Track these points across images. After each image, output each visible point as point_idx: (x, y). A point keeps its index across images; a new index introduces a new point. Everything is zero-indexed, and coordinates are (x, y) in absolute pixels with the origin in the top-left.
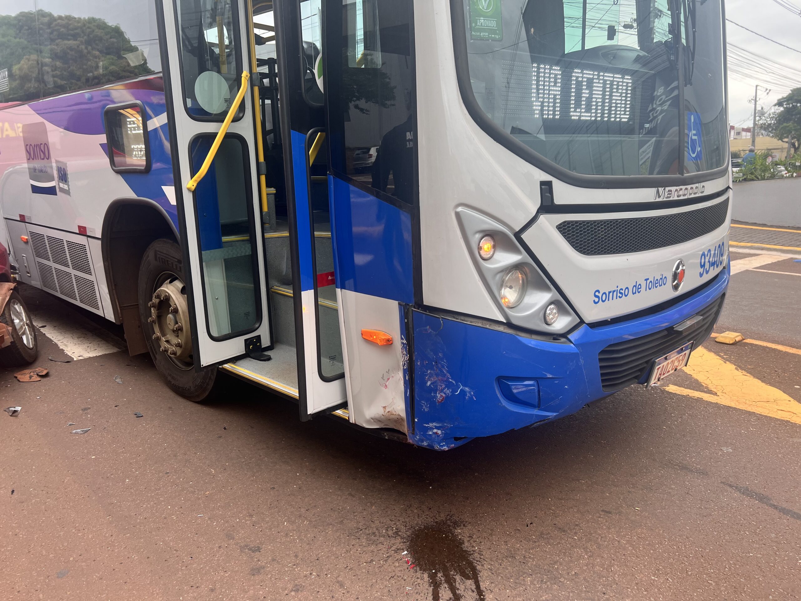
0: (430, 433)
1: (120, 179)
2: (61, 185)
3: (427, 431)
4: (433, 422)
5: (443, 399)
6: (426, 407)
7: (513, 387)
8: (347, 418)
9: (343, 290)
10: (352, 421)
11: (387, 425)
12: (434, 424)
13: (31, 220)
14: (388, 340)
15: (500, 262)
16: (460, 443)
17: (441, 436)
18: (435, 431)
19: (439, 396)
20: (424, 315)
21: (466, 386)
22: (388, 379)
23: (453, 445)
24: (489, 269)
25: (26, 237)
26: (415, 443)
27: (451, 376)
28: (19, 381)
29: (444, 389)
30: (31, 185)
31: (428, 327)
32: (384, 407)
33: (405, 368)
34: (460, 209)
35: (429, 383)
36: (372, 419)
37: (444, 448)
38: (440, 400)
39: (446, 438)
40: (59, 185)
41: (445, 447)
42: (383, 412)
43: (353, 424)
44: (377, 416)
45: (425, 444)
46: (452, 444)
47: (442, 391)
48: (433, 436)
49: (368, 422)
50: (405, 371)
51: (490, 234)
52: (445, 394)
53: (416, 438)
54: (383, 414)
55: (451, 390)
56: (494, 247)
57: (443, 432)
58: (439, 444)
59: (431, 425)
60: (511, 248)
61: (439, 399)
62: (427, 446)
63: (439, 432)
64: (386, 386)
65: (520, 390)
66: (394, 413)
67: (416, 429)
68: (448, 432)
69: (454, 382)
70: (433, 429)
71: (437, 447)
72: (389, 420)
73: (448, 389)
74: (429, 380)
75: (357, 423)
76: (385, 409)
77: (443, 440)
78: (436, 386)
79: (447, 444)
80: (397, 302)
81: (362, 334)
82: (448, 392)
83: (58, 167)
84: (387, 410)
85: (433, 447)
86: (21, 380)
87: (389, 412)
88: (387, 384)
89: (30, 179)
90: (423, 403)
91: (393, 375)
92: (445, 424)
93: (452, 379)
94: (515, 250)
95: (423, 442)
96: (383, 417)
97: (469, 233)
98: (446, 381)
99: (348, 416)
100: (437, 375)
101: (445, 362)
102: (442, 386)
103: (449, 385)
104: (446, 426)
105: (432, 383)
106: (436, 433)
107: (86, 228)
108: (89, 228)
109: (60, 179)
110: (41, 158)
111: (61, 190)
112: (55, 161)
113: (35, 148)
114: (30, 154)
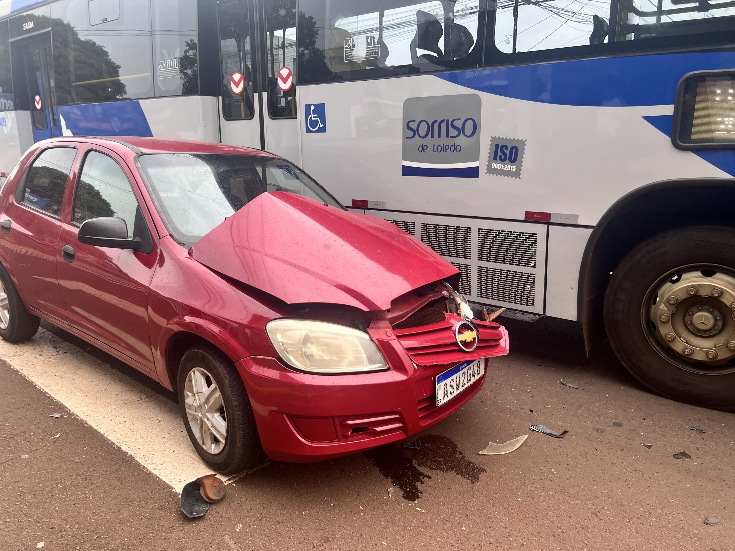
2: (496, 166)
13: (385, 207)
30: (403, 166)
40: (489, 165)
83: (497, 145)
89: (403, 160)
107: (549, 214)
108: (561, 214)
109: (495, 159)
110: (447, 136)
111: (490, 171)
112: (491, 139)
113: (436, 125)
114: (415, 132)
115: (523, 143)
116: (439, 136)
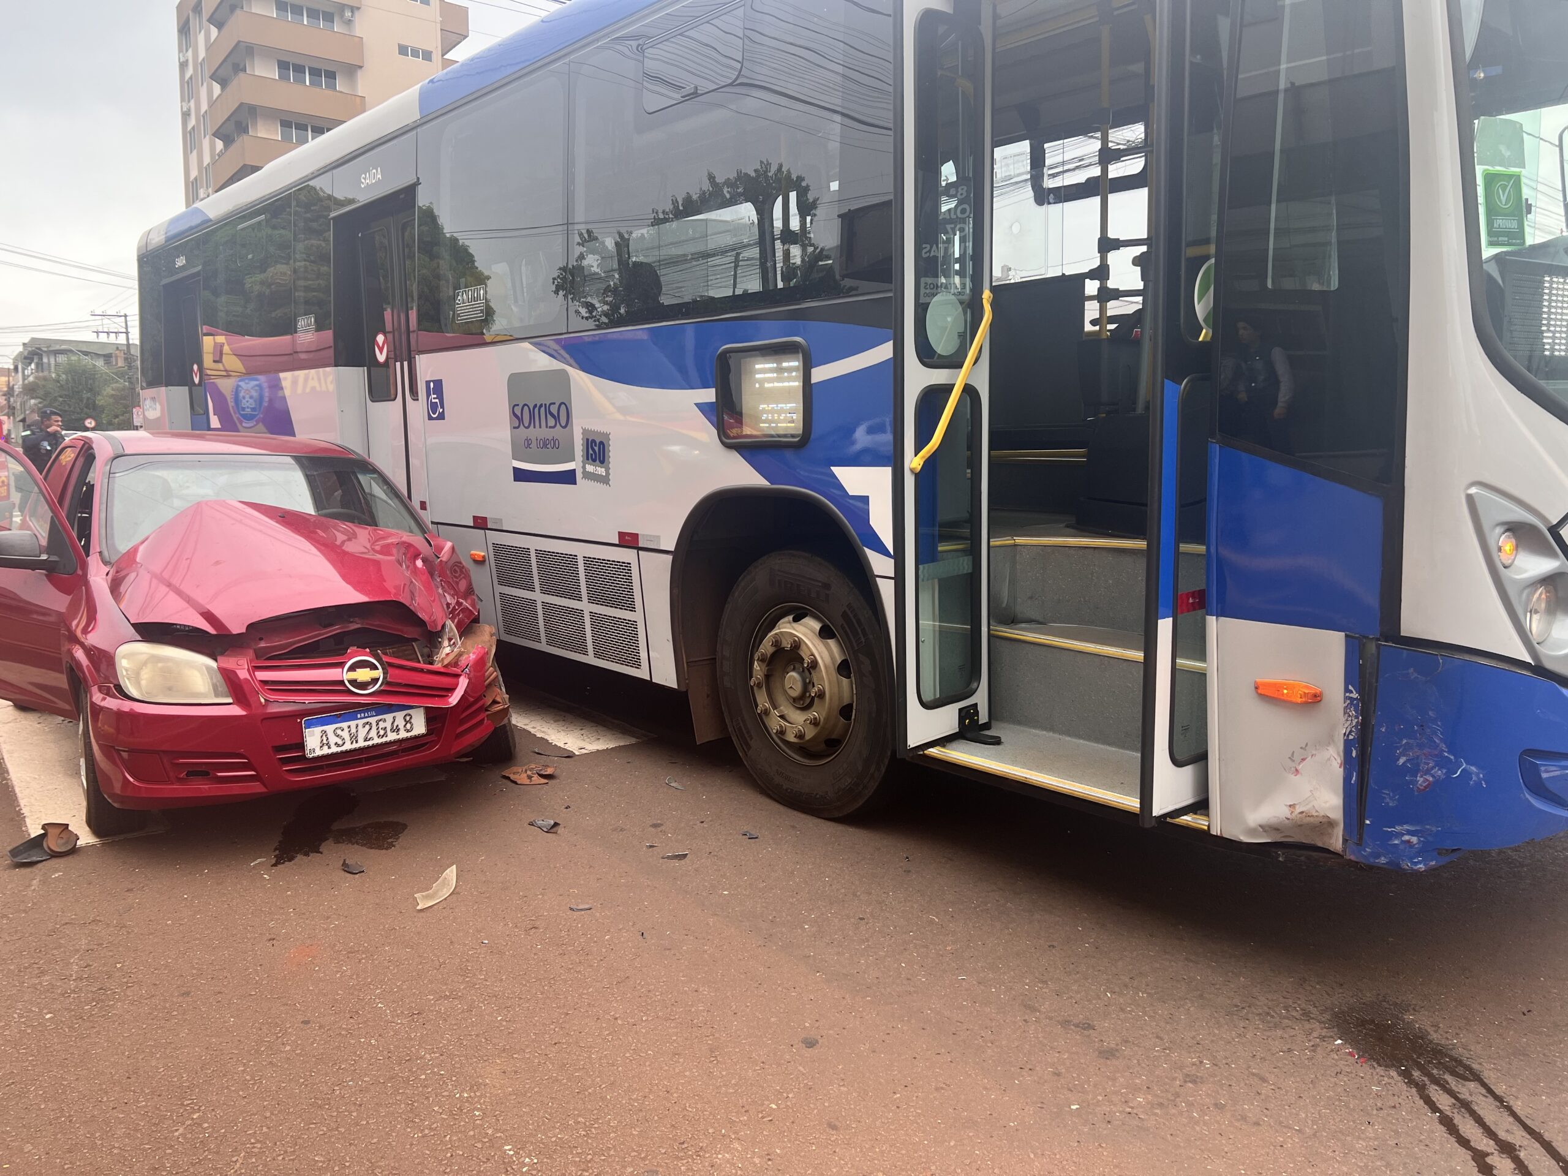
0: (1396, 842)
1: (736, 458)
2: (590, 468)
3: (1390, 839)
4: (1401, 824)
5: (1428, 784)
6: (1391, 798)
7: (1543, 768)
8: (1206, 828)
9: (1222, 619)
10: (1215, 831)
11: (1290, 836)
12: (1406, 827)
13: (502, 526)
14: (1315, 696)
15: (1526, 571)
16: (1445, 860)
17: (1417, 846)
18: (1406, 838)
19: (1420, 780)
20: (1405, 651)
21: (1472, 765)
22: (1303, 760)
23: (1433, 863)
24: (1515, 581)
25: (483, 554)
26: (1362, 860)
27: (1447, 747)
28: (515, 783)
29: (1432, 768)
30: (514, 467)
31: (1411, 670)
32: (1290, 806)
33: (1351, 737)
34: (1473, 490)
35: (1401, 761)
36: (1260, 826)
37: (1418, 866)
38: (1422, 788)
39: (1423, 851)
40: (584, 467)
41: (1421, 866)
42: (1289, 813)
43: (1216, 836)
44: (1273, 821)
45: (1383, 860)
46: (1432, 861)
47: (1428, 772)
48: (1402, 847)
49: (1252, 832)
50: (1348, 744)
51: (1515, 529)
52: (1433, 776)
53: (1365, 851)
54: (1289, 816)
55: (1444, 771)
56: (1517, 548)
57: (1422, 839)
58: (1411, 859)
59: (1398, 828)
60: (1545, 550)
61: (1421, 786)
62: (1387, 863)
63: (1414, 840)
64: (1297, 770)
65: (1552, 774)
66: (1315, 814)
67: (1365, 836)
68: (1430, 839)
69: (1452, 757)
70: (1403, 834)
71: (1406, 865)
72: (1300, 826)
73: (1439, 770)
74: (1403, 754)
75: (1224, 836)
76: (1294, 808)
77: (1419, 853)
78: (1418, 765)
79: (1424, 861)
80: (1343, 633)
81: (1256, 688)
82: (1439, 773)
83: (588, 440)
84: (1298, 809)
85: (1398, 865)
86: (519, 782)
87: (1302, 813)
88: (1300, 767)
89: (513, 459)
90: (1385, 793)
91: (1314, 752)
92: (1428, 827)
93: (1448, 752)
94: (1549, 553)
95: (1378, 856)
96: (1287, 821)
97: (1486, 525)
98: (1436, 756)
99: (1207, 824)
100: (1421, 746)
101: (1438, 726)
102: (1428, 764)
103: (1442, 763)
104: (1428, 829)
105: (1408, 761)
106: (1408, 842)
107: (637, 535)
108: (647, 535)
109: (588, 459)
110: (547, 427)
111: (587, 475)
112: (582, 431)
113: (536, 410)
114: (520, 420)
115: (607, 435)
116: (540, 427)
